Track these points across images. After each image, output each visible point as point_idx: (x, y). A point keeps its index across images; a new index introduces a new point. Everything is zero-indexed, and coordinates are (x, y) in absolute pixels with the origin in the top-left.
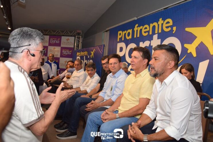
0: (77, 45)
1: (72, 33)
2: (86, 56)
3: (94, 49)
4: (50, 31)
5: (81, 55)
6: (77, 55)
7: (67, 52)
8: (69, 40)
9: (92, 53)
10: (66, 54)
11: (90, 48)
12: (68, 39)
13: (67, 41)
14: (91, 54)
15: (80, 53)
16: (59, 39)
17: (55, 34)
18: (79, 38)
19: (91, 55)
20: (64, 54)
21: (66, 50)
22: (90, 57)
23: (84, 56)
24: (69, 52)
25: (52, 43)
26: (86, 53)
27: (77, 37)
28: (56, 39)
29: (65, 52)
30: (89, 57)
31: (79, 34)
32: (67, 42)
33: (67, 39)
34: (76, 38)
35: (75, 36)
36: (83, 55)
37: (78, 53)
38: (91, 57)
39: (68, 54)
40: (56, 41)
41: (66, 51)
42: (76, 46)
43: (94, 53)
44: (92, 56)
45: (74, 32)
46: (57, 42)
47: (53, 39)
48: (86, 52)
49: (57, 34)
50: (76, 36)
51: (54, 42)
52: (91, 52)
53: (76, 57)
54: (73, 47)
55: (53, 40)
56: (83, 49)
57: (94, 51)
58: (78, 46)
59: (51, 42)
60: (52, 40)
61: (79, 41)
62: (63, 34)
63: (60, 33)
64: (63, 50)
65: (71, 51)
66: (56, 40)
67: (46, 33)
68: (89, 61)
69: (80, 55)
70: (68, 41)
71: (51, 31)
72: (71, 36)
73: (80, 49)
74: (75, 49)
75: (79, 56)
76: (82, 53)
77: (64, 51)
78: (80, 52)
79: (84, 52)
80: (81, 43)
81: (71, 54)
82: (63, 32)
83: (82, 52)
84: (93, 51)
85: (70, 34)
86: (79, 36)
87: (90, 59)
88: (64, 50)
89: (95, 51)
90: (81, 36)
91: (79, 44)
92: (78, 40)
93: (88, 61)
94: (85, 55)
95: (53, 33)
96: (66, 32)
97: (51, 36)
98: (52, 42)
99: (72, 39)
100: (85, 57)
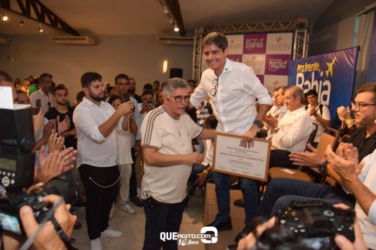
0: (299, 48)
1: (288, 25)
2: (316, 72)
3: (334, 58)
4: (245, 26)
5: (306, 70)
6: (298, 69)
7: (277, 64)
8: (282, 39)
9: (330, 66)
10: (277, 67)
11: (325, 55)
12: (280, 37)
13: (278, 42)
14: (327, 68)
15: (303, 66)
16: (262, 40)
17: (254, 30)
18: (302, 34)
19: (327, 70)
20: (272, 69)
21: (275, 60)
22: (324, 74)
23: (311, 72)
24: (282, 65)
25: (250, 48)
26: (316, 66)
27: (298, 33)
28: (256, 39)
29: (274, 65)
30: (322, 74)
31: (301, 26)
32: (278, 44)
33: (278, 37)
34: (296, 36)
35: (293, 32)
36: (310, 69)
37: (299, 66)
38: (327, 74)
39: (280, 67)
40: (256, 45)
41: (276, 62)
42: (296, 51)
43: (333, 66)
44: (329, 73)
45: (293, 23)
46: (258, 46)
47: (251, 39)
48: (316, 64)
49: (258, 31)
50: (295, 31)
51: (254, 46)
52: (328, 64)
53: (296, 73)
54: (290, 53)
55: (252, 41)
56: (311, 58)
57: (333, 61)
58: (300, 51)
59: (248, 45)
60: (248, 43)
61: (302, 42)
62: (270, 29)
63: (264, 28)
64: (271, 60)
65: (286, 62)
66: (256, 42)
67: (239, 31)
68: (323, 82)
69: (303, 71)
70: (280, 42)
71: (247, 25)
72: (287, 31)
73: (303, 57)
74: (294, 59)
75: (301, 72)
76: (308, 67)
77: (272, 63)
78: (304, 64)
79: (313, 65)
80: (306, 44)
81: (285, 67)
82: (269, 25)
83: (307, 64)
84: (331, 61)
85: (283, 28)
86: (302, 31)
87: (325, 80)
88: (273, 60)
89: (336, 61)
90: (306, 30)
91: (303, 46)
92: (300, 40)
93: (321, 82)
94: (314, 70)
95: (250, 29)
96: (276, 24)
97: (248, 35)
98: (250, 46)
99: (287, 37)
100: (313, 74)
